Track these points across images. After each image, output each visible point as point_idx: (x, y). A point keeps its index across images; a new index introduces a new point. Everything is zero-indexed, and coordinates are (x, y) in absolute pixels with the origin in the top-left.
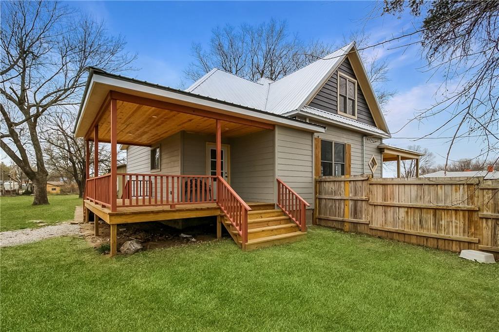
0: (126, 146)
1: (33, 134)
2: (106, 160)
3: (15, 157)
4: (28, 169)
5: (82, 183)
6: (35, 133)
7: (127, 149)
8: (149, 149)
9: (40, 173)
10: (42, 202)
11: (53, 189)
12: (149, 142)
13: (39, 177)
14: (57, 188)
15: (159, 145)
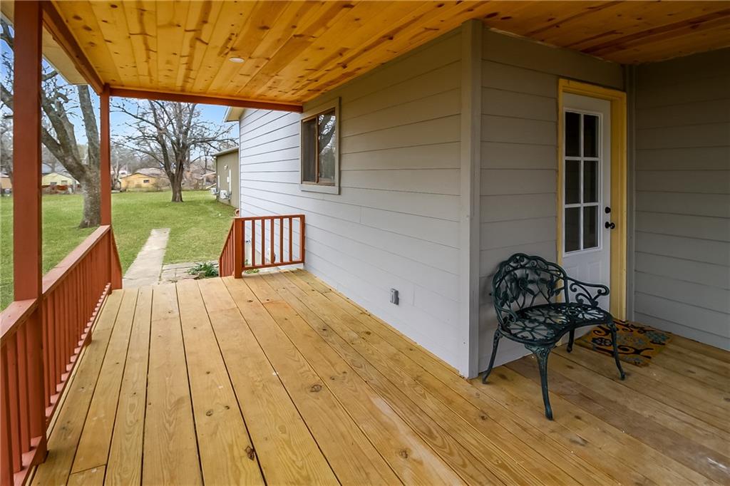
0: (238, 109)
1: (84, 97)
2: (214, 139)
3: (48, 140)
4: (70, 160)
5: (176, 178)
6: (86, 95)
7: (240, 119)
8: (296, 117)
9: (92, 166)
10: (95, 221)
11: (145, 181)
12: (296, 97)
13: (91, 175)
14: (150, 179)
15: (335, 104)
